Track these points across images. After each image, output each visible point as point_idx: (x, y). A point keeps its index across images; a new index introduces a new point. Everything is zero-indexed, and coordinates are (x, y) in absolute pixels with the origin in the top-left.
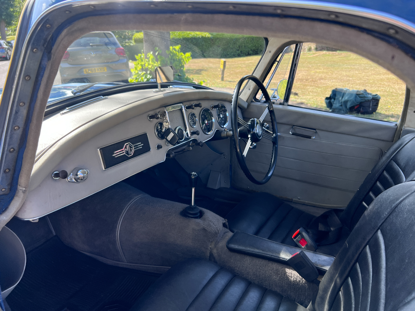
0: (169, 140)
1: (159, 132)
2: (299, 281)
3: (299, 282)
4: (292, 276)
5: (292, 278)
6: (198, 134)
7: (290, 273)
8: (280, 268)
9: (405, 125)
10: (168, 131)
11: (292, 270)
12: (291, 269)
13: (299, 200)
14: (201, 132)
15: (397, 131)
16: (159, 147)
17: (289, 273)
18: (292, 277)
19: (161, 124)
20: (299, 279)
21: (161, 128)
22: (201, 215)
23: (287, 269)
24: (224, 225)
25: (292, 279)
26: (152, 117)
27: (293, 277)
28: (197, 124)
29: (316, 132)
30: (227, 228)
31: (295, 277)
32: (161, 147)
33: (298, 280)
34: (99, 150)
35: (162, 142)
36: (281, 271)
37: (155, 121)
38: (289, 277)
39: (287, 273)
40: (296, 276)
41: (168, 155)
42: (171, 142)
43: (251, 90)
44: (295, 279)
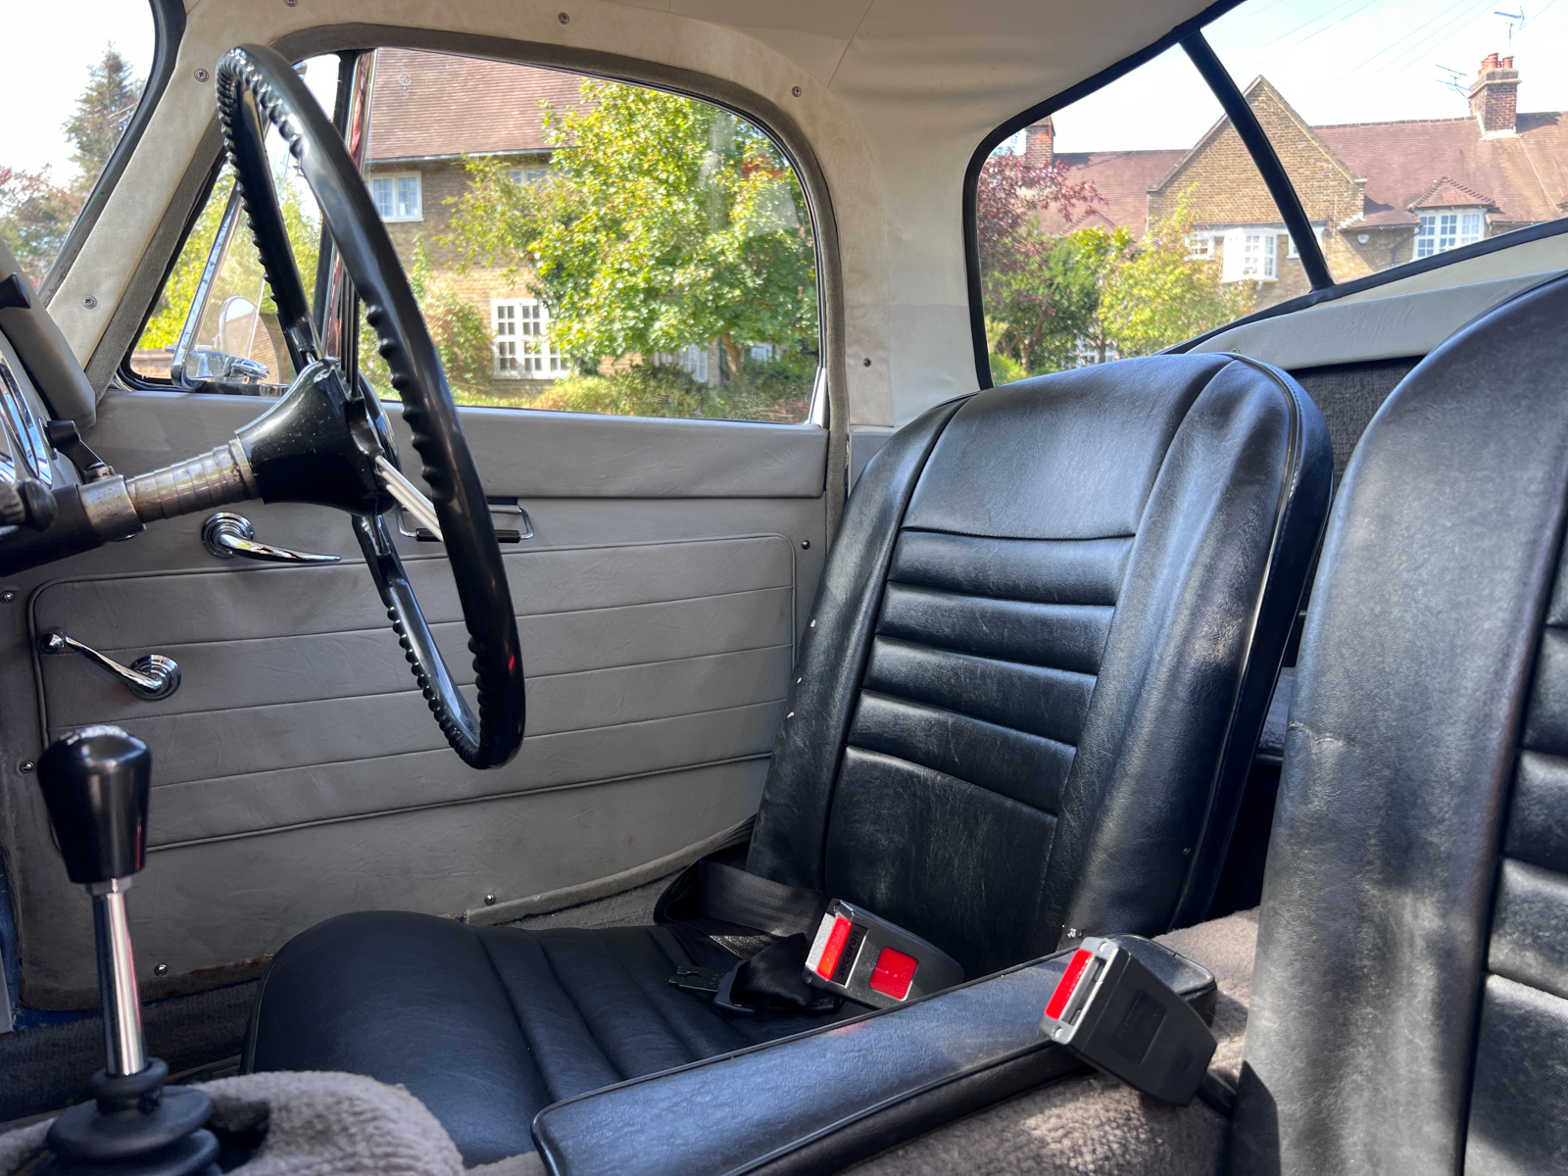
2: (1124, 1146)
3: (1123, 1156)
4: (1081, 1142)
5: (1081, 1154)
7: (1060, 1132)
8: (991, 1144)
9: (852, 420)
11: (1055, 1111)
12: (1050, 1108)
13: (495, 906)
15: (832, 449)
17: (1053, 1134)
18: (1084, 1149)
20: (1118, 1132)
23: (1031, 1122)
25: (1088, 1158)
27: (1085, 1145)
29: (524, 514)
31: (1095, 1134)
33: (1115, 1146)
36: (1012, 1158)
38: (1069, 1159)
39: (1043, 1143)
40: (1097, 1127)
43: (106, 305)
44: (1101, 1151)
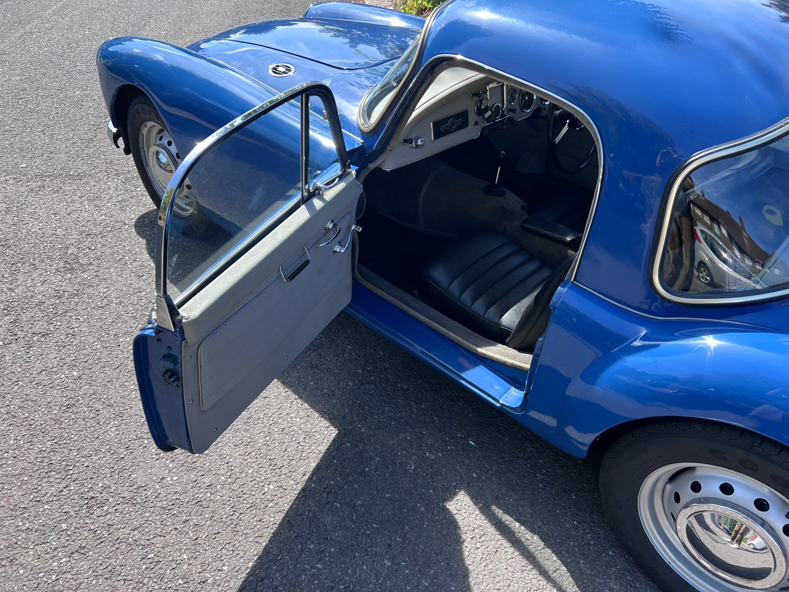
0: (486, 118)
1: (479, 108)
6: (514, 113)
10: (487, 109)
14: (518, 109)
16: (476, 124)
19: (481, 101)
21: (481, 106)
22: (502, 194)
24: (523, 208)
26: (474, 95)
28: (515, 101)
30: (525, 211)
32: (478, 125)
34: (432, 123)
35: (479, 119)
37: (476, 98)
41: (482, 132)
42: (488, 120)
